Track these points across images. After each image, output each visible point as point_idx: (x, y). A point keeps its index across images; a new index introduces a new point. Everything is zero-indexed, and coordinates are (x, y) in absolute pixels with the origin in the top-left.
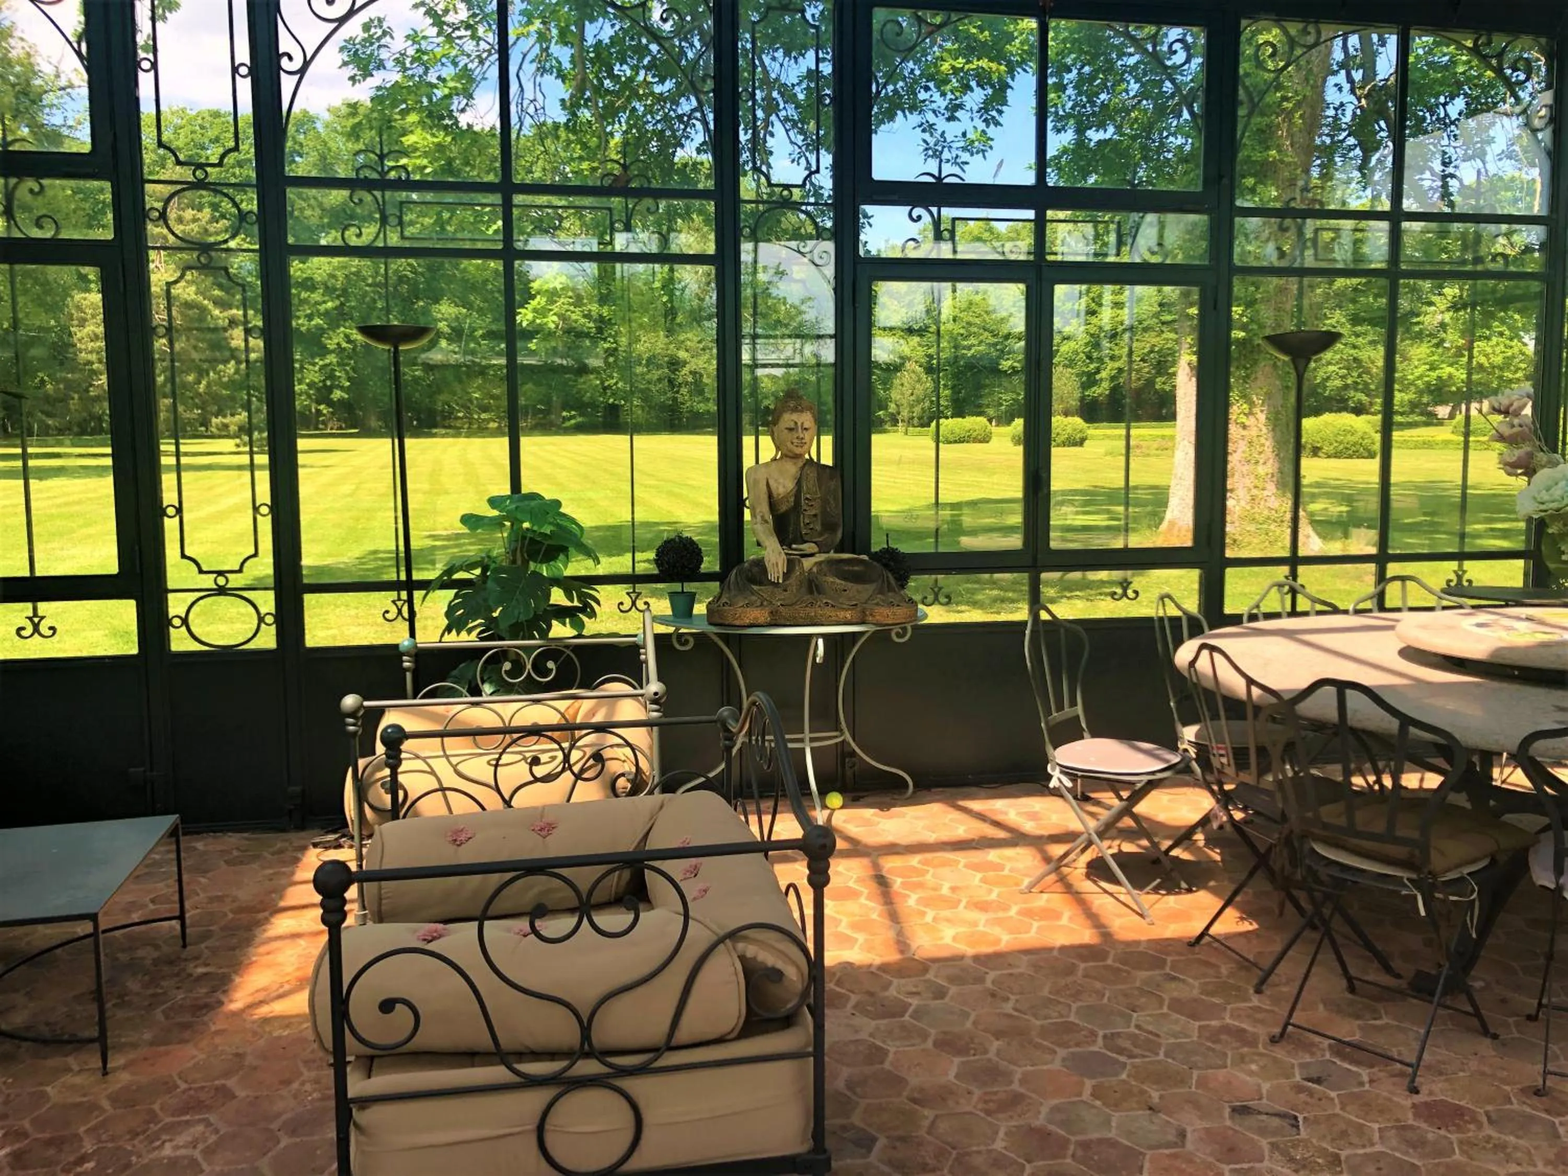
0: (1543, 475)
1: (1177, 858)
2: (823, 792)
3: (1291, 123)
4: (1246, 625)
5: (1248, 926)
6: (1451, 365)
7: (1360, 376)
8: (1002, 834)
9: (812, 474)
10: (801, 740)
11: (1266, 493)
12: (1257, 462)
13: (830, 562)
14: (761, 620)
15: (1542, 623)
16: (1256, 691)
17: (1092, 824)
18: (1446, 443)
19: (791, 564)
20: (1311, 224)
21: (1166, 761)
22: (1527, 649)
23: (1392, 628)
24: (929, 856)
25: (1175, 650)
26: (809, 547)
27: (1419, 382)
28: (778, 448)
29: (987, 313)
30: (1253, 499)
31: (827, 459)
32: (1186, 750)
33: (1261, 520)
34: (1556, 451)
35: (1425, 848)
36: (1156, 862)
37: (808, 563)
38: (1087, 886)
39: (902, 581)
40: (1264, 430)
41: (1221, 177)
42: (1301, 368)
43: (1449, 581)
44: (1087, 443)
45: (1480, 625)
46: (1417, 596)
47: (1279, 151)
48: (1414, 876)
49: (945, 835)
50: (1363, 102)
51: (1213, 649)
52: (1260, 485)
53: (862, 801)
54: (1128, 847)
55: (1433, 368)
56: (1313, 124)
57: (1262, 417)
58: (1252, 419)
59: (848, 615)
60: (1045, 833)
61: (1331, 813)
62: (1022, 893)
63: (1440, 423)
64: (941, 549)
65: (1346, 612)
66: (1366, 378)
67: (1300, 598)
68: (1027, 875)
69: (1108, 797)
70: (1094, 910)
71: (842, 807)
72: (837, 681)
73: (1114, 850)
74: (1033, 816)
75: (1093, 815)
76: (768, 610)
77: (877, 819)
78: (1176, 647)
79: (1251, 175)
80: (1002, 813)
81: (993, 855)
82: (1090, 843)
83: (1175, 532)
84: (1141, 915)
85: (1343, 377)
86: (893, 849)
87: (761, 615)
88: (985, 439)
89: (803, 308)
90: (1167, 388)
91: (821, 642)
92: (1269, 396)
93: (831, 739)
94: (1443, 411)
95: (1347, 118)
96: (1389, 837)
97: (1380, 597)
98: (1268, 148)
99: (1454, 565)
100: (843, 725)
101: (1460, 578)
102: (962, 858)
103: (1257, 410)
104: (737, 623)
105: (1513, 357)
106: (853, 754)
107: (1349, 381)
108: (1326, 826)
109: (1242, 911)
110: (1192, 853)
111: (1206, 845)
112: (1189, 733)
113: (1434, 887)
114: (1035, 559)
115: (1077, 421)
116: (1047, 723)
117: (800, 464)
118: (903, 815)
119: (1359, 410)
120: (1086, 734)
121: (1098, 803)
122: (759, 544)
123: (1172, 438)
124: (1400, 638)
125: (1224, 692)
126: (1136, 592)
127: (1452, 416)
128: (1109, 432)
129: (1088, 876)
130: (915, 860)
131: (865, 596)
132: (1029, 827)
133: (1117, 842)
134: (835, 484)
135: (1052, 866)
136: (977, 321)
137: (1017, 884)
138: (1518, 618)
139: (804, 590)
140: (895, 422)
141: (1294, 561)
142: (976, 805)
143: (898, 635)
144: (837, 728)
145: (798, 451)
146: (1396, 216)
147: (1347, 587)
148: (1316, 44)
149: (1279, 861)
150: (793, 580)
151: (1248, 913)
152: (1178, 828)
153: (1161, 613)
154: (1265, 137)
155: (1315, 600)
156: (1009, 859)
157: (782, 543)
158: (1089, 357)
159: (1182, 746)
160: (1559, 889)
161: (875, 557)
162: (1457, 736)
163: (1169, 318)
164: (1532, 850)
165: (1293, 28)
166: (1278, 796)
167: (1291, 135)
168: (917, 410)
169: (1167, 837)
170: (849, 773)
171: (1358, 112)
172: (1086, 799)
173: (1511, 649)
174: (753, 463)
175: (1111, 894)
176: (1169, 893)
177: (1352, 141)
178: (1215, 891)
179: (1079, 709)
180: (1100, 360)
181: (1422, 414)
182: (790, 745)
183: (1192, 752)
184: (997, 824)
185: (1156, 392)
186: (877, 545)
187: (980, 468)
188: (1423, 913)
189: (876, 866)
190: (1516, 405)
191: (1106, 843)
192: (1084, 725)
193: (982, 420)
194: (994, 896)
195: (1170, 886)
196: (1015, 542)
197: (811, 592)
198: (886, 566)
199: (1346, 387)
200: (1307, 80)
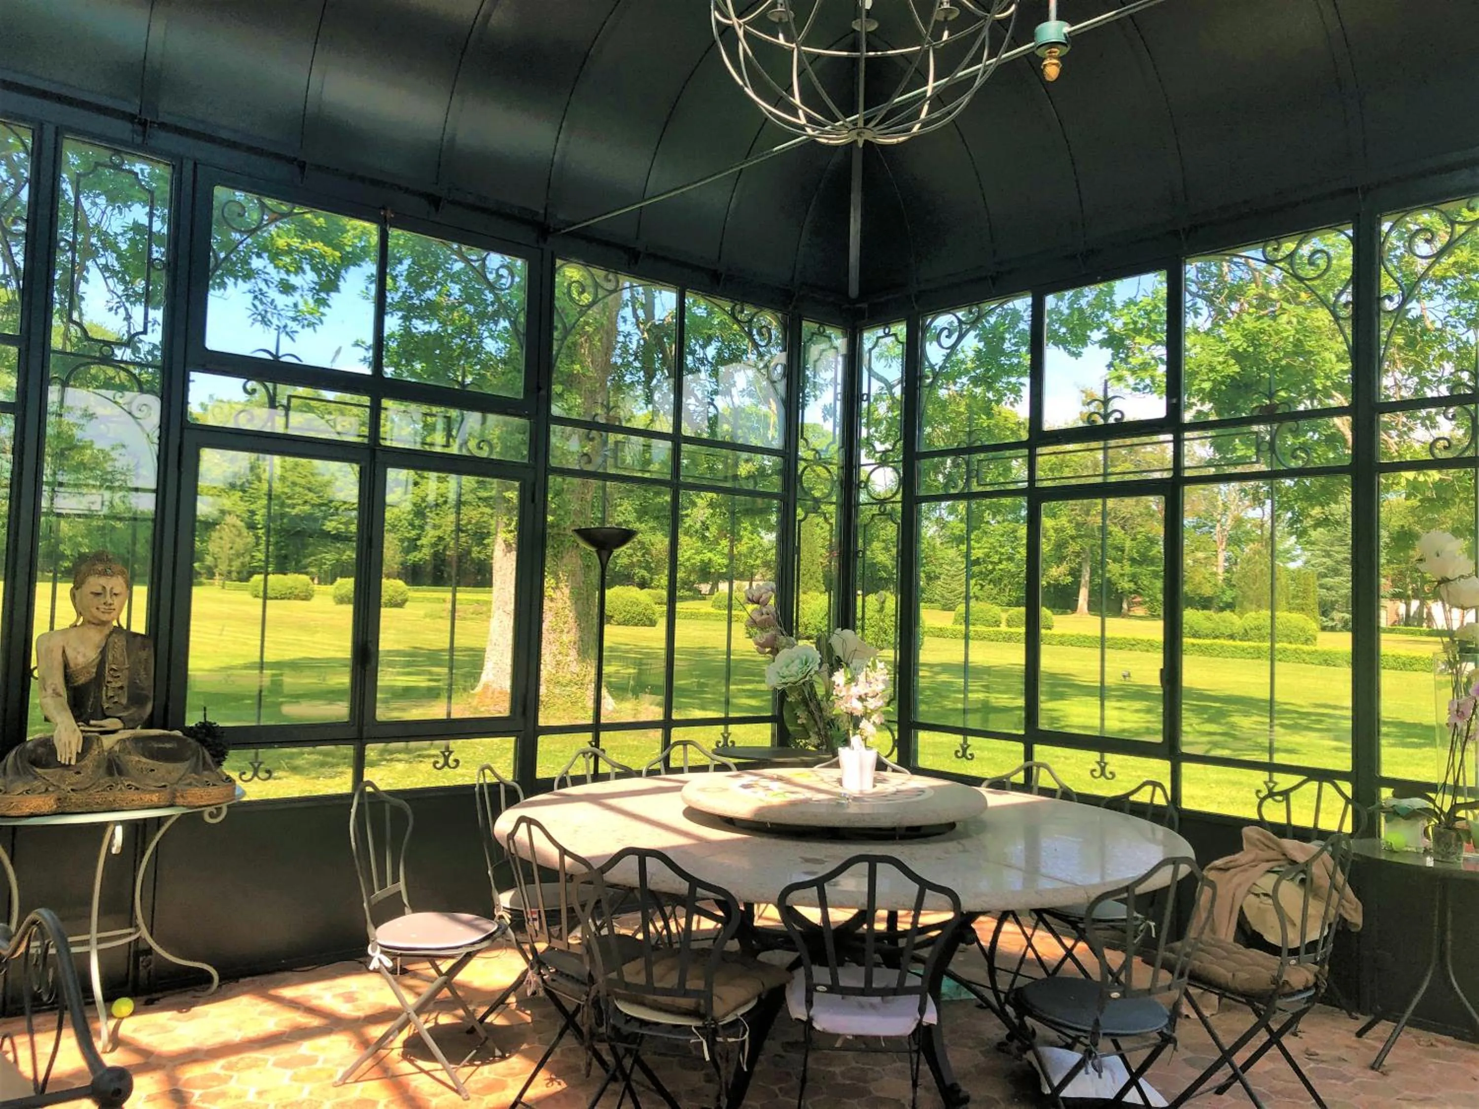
0: (784, 653)
1: (491, 1024)
2: (110, 998)
3: (592, 345)
4: (556, 791)
5: (558, 1086)
6: (710, 551)
7: (643, 556)
8: (315, 1022)
9: (120, 642)
10: (86, 943)
11: (569, 658)
12: (562, 631)
13: (136, 739)
14: (45, 809)
15: (788, 781)
16: (567, 859)
17: (411, 1000)
18: (708, 616)
19: (87, 743)
20: (612, 437)
21: (485, 931)
22: (781, 807)
23: (679, 789)
24: (233, 1059)
25: (494, 820)
26: (110, 723)
27: (688, 564)
28: (79, 614)
29: (312, 474)
30: (558, 663)
31: (139, 626)
32: (501, 917)
33: (564, 682)
34: (791, 635)
35: (708, 995)
36: (472, 1031)
37: (108, 742)
38: (406, 1067)
39: (219, 757)
40: (569, 603)
41: (539, 389)
42: (605, 558)
43: (718, 743)
44: (408, 604)
45: (745, 787)
46: (695, 757)
47: (582, 367)
48: (699, 1024)
49: (253, 1031)
50: (646, 335)
51: (530, 822)
52: (564, 651)
53: (158, 1004)
54: (445, 1019)
55: (698, 552)
56: (609, 349)
57: (567, 591)
58: (558, 593)
59: (155, 798)
60: (361, 1014)
61: (633, 973)
62: (335, 1085)
63: (703, 598)
64: (263, 723)
65: (639, 774)
66: (647, 557)
67: (601, 761)
68: (340, 1065)
69: (424, 967)
70: (411, 1092)
71: (133, 1013)
72: (135, 869)
73: (431, 1024)
74: (350, 998)
75: (410, 988)
76: (54, 796)
77: (174, 1024)
78: (495, 817)
79: (562, 383)
80: (316, 998)
81: (307, 1047)
82: (407, 1022)
83: (489, 694)
84: (457, 1091)
85: (630, 556)
86: (193, 1056)
87: (47, 803)
88: (307, 597)
89: (114, 454)
90: (482, 557)
91: (119, 831)
92: (572, 574)
93: (123, 937)
94: (705, 588)
95: (633, 346)
96: (681, 991)
97: (666, 760)
98: (573, 362)
99: (721, 728)
100: (140, 920)
101: (726, 739)
102: (270, 1056)
103: (562, 585)
104: (13, 813)
105: (754, 547)
106: (149, 951)
107: (635, 560)
108: (627, 985)
109: (551, 1071)
110: (507, 1017)
111: (518, 1008)
112: (505, 899)
113: (715, 1032)
114: (360, 731)
115: (400, 583)
116: (369, 903)
117: (107, 631)
118: (206, 1014)
119: (643, 585)
120: (407, 910)
121: (415, 975)
122: (47, 719)
123: (488, 603)
124: (684, 799)
125: (539, 862)
126: (457, 761)
127: (712, 592)
128: (429, 595)
129: (405, 1056)
130: (216, 1067)
131: (176, 776)
132: (345, 1009)
133: (433, 1015)
134: (146, 654)
135: (370, 1050)
136: (303, 482)
137: (331, 1076)
138: (772, 779)
139: (102, 771)
140: (211, 575)
141: (597, 727)
142: (288, 992)
143: (211, 815)
144: (131, 922)
145: (105, 617)
146: (676, 438)
147: (636, 743)
148: (614, 291)
149: (585, 1020)
150: (89, 761)
151: (558, 1074)
152: (492, 993)
153: (481, 781)
154: (573, 355)
155: (614, 765)
156: (323, 1049)
157: (77, 718)
158: (411, 524)
159: (497, 914)
160: (810, 1020)
161: (190, 732)
162: (733, 892)
163: (485, 494)
164: (788, 986)
165: (599, 273)
166: (586, 959)
167: (591, 353)
168: (236, 564)
169: (480, 1005)
170: (143, 973)
171: (642, 342)
172: (404, 972)
173: (770, 809)
174: (46, 629)
175: (427, 1073)
176: (483, 1064)
177: (637, 364)
178: (526, 1055)
179: (402, 885)
180: (422, 528)
181: (689, 590)
182: (74, 950)
183: (507, 918)
184: (311, 1010)
185: (472, 560)
186: (192, 720)
187: (303, 627)
188: (708, 1058)
189: (172, 1079)
190: (764, 597)
191: (422, 1018)
192: (405, 901)
193: (305, 578)
194: (305, 1095)
195: (486, 1057)
196: (340, 710)
197: (110, 772)
198: (202, 742)
199: (632, 565)
200: (603, 309)
